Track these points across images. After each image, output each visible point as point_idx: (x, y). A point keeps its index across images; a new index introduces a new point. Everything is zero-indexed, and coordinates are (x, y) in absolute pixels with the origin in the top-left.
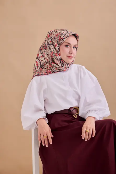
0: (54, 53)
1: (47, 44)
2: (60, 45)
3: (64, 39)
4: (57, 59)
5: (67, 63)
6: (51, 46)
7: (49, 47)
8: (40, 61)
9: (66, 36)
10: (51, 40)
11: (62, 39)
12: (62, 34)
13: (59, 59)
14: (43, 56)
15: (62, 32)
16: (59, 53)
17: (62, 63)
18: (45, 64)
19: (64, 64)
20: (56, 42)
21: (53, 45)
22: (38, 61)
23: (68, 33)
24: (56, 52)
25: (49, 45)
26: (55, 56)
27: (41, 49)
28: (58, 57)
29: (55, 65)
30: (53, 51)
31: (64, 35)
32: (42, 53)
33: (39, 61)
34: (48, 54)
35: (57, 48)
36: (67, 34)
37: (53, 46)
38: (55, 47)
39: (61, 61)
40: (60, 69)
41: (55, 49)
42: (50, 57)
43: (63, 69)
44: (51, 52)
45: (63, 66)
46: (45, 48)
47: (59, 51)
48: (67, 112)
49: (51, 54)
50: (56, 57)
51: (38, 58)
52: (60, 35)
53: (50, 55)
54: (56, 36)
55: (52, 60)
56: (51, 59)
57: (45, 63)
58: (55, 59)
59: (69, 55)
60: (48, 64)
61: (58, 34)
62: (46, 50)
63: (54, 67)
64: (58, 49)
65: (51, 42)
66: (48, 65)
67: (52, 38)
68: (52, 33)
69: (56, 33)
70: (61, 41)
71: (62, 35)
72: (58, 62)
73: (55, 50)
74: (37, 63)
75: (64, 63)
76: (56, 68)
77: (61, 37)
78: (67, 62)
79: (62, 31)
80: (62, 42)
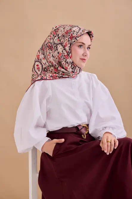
0: (63, 55)
1: (53, 43)
2: (72, 45)
3: (77, 38)
4: (67, 63)
5: (79, 68)
6: (58, 46)
7: (55, 47)
8: (43, 64)
9: (80, 34)
10: (59, 38)
11: (74, 37)
12: (74, 31)
13: (70, 62)
14: (45, 58)
15: (74, 29)
16: (70, 55)
17: (73, 68)
18: (48, 68)
19: (75, 69)
20: (66, 41)
21: (61, 44)
22: (39, 65)
23: (81, 30)
24: (66, 54)
25: (55, 45)
26: (64, 58)
27: (42, 49)
28: (69, 60)
29: (63, 70)
30: (61, 52)
31: (77, 33)
32: (43, 54)
33: (41, 64)
34: (54, 56)
35: (67, 48)
36: (80, 32)
37: (62, 46)
38: (64, 47)
39: (72, 66)
40: (68, 74)
41: (65, 49)
42: (57, 60)
43: (73, 75)
44: (58, 53)
45: (73, 71)
46: (51, 48)
47: (70, 53)
48: (75, 131)
49: (58, 56)
50: (66, 60)
51: (39, 61)
52: (72, 33)
53: (56, 57)
54: (66, 33)
55: (60, 63)
56: (57, 62)
57: (48, 66)
58: (63, 62)
59: (83, 57)
60: (52, 68)
61: (68, 31)
62: (51, 50)
63: (61, 73)
64: (69, 49)
65: (58, 40)
66: (52, 70)
67: (60, 36)
68: (58, 29)
69: (65, 30)
70: (73, 40)
71: (74, 33)
72: (68, 66)
73: (64, 51)
74: (38, 67)
75: (76, 67)
76: (63, 73)
77: (73, 35)
78: (79, 66)
79: (73, 27)
80: (75, 41)
